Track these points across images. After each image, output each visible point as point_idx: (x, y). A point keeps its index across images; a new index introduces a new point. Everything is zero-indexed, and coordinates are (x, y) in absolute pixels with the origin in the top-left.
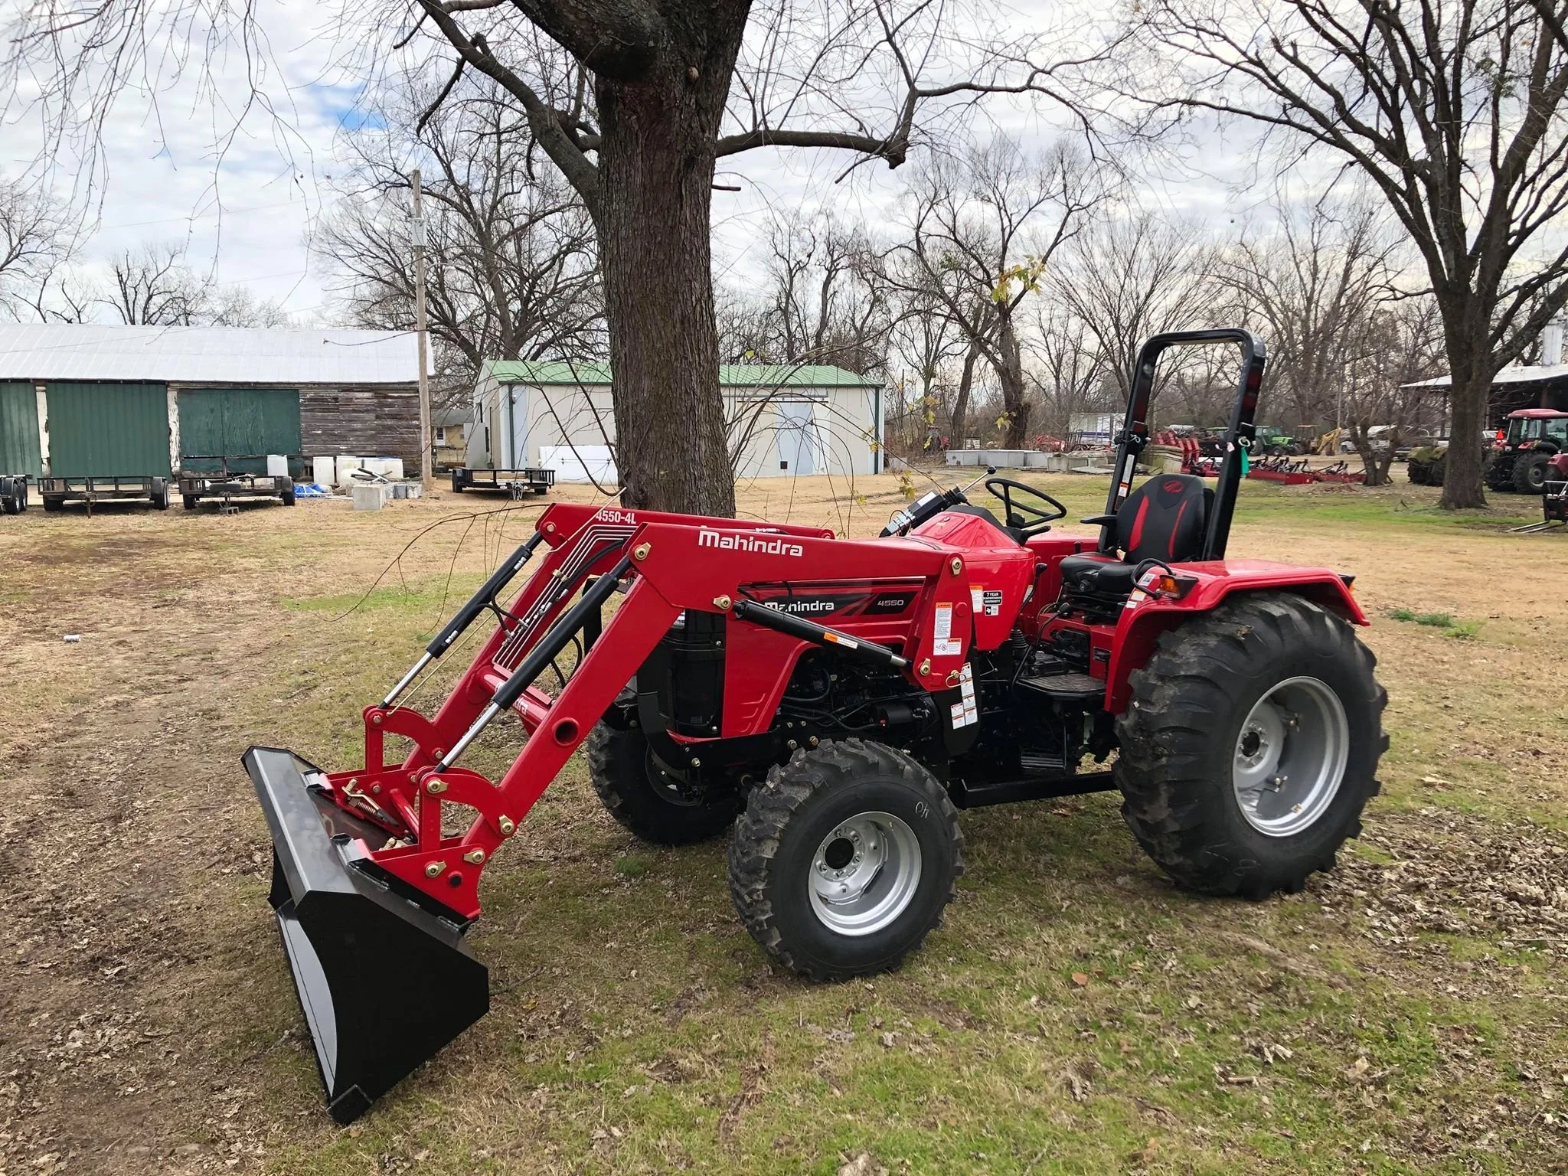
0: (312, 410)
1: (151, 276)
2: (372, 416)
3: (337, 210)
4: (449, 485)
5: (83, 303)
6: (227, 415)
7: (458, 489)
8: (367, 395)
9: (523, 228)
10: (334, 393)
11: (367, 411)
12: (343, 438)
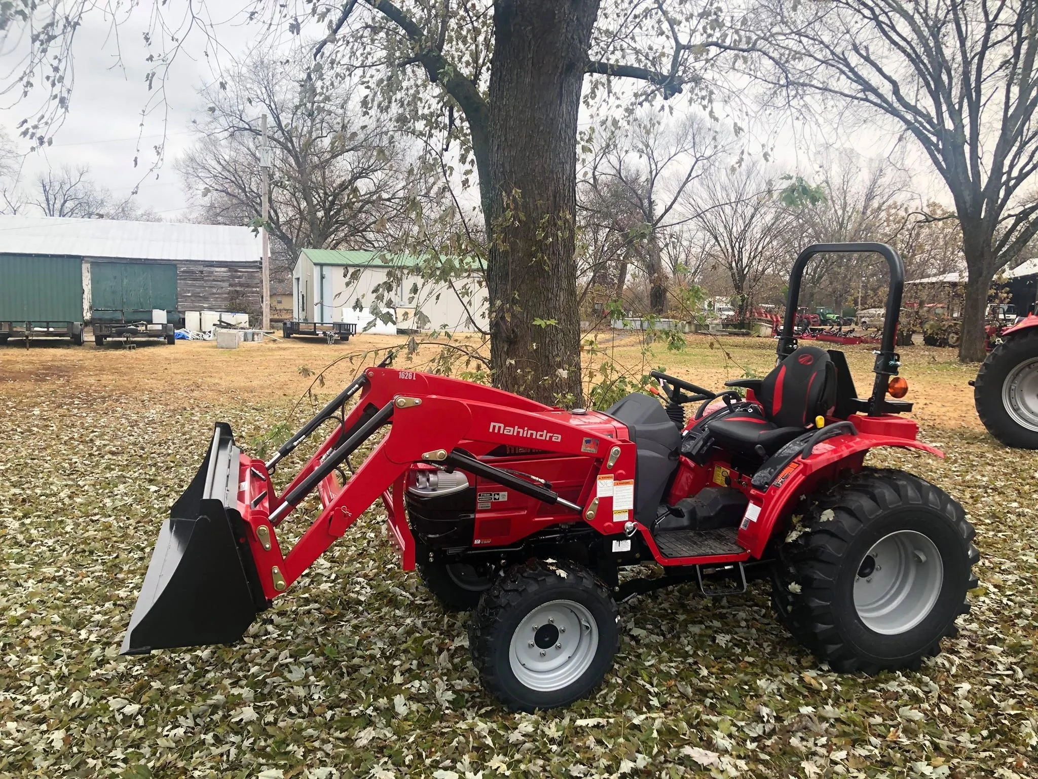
0: (184, 279)
1: (66, 187)
2: (226, 284)
3: (199, 146)
4: (281, 333)
5: (18, 204)
6: (125, 281)
7: (287, 336)
8: (223, 269)
9: (327, 161)
10: (201, 268)
11: (223, 281)
12: (205, 299)
